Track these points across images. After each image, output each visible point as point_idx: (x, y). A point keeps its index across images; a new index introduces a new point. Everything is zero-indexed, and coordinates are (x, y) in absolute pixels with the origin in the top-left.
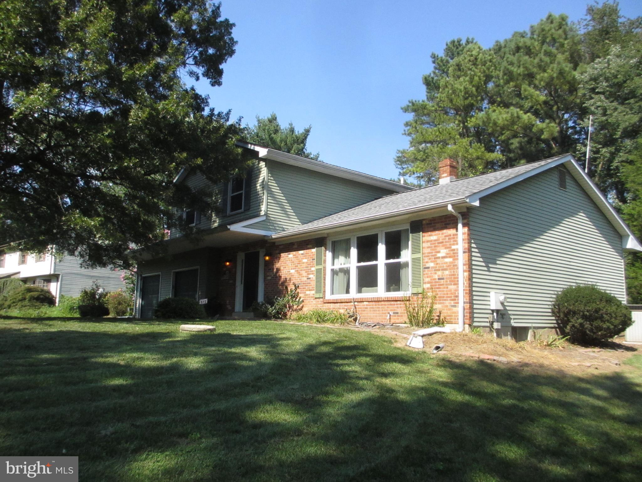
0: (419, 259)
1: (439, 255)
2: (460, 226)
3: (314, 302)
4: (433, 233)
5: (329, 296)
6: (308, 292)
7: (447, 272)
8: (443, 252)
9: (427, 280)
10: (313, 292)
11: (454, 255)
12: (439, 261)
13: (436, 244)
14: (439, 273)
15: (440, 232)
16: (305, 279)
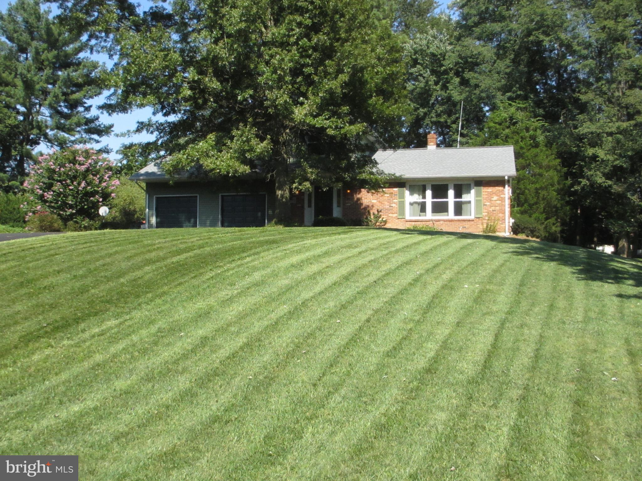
0: (480, 200)
1: (493, 199)
2: (507, 186)
3: (397, 221)
4: (490, 188)
5: (408, 217)
6: (390, 215)
7: (498, 208)
8: (495, 198)
9: (485, 211)
10: (396, 215)
11: (503, 200)
12: (492, 202)
13: (492, 194)
14: (493, 208)
15: (494, 188)
16: (388, 207)
